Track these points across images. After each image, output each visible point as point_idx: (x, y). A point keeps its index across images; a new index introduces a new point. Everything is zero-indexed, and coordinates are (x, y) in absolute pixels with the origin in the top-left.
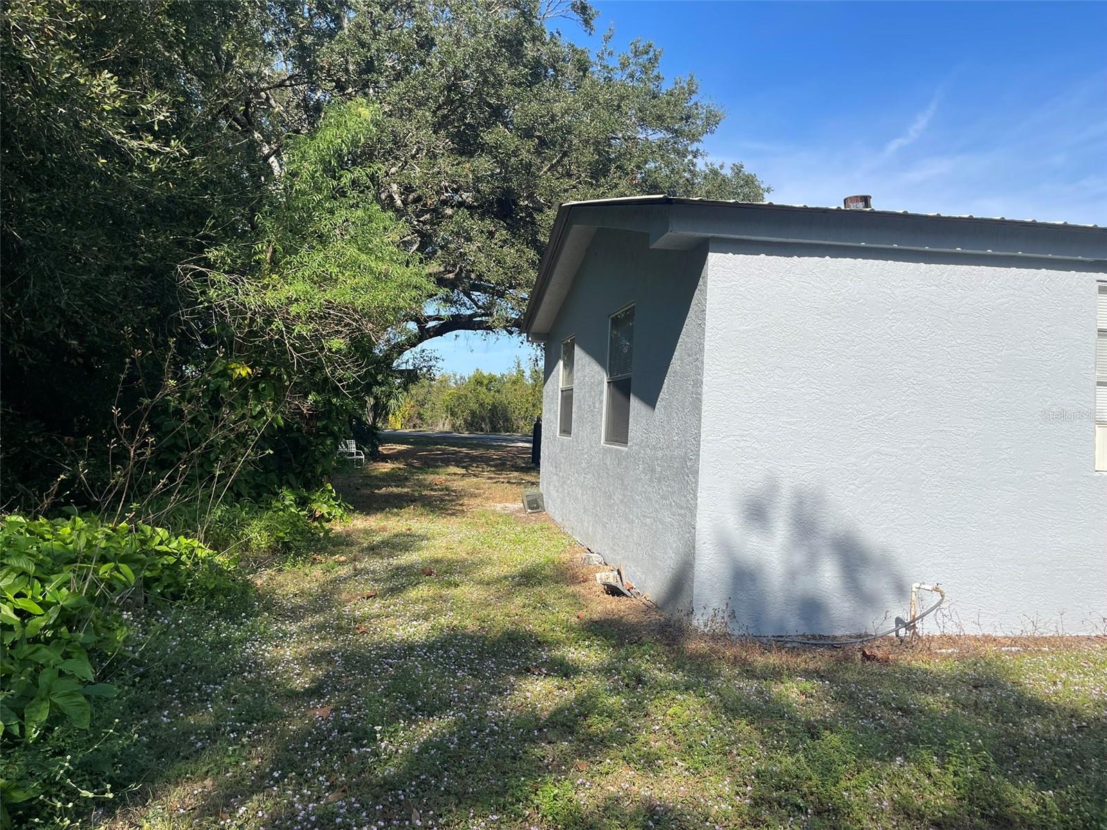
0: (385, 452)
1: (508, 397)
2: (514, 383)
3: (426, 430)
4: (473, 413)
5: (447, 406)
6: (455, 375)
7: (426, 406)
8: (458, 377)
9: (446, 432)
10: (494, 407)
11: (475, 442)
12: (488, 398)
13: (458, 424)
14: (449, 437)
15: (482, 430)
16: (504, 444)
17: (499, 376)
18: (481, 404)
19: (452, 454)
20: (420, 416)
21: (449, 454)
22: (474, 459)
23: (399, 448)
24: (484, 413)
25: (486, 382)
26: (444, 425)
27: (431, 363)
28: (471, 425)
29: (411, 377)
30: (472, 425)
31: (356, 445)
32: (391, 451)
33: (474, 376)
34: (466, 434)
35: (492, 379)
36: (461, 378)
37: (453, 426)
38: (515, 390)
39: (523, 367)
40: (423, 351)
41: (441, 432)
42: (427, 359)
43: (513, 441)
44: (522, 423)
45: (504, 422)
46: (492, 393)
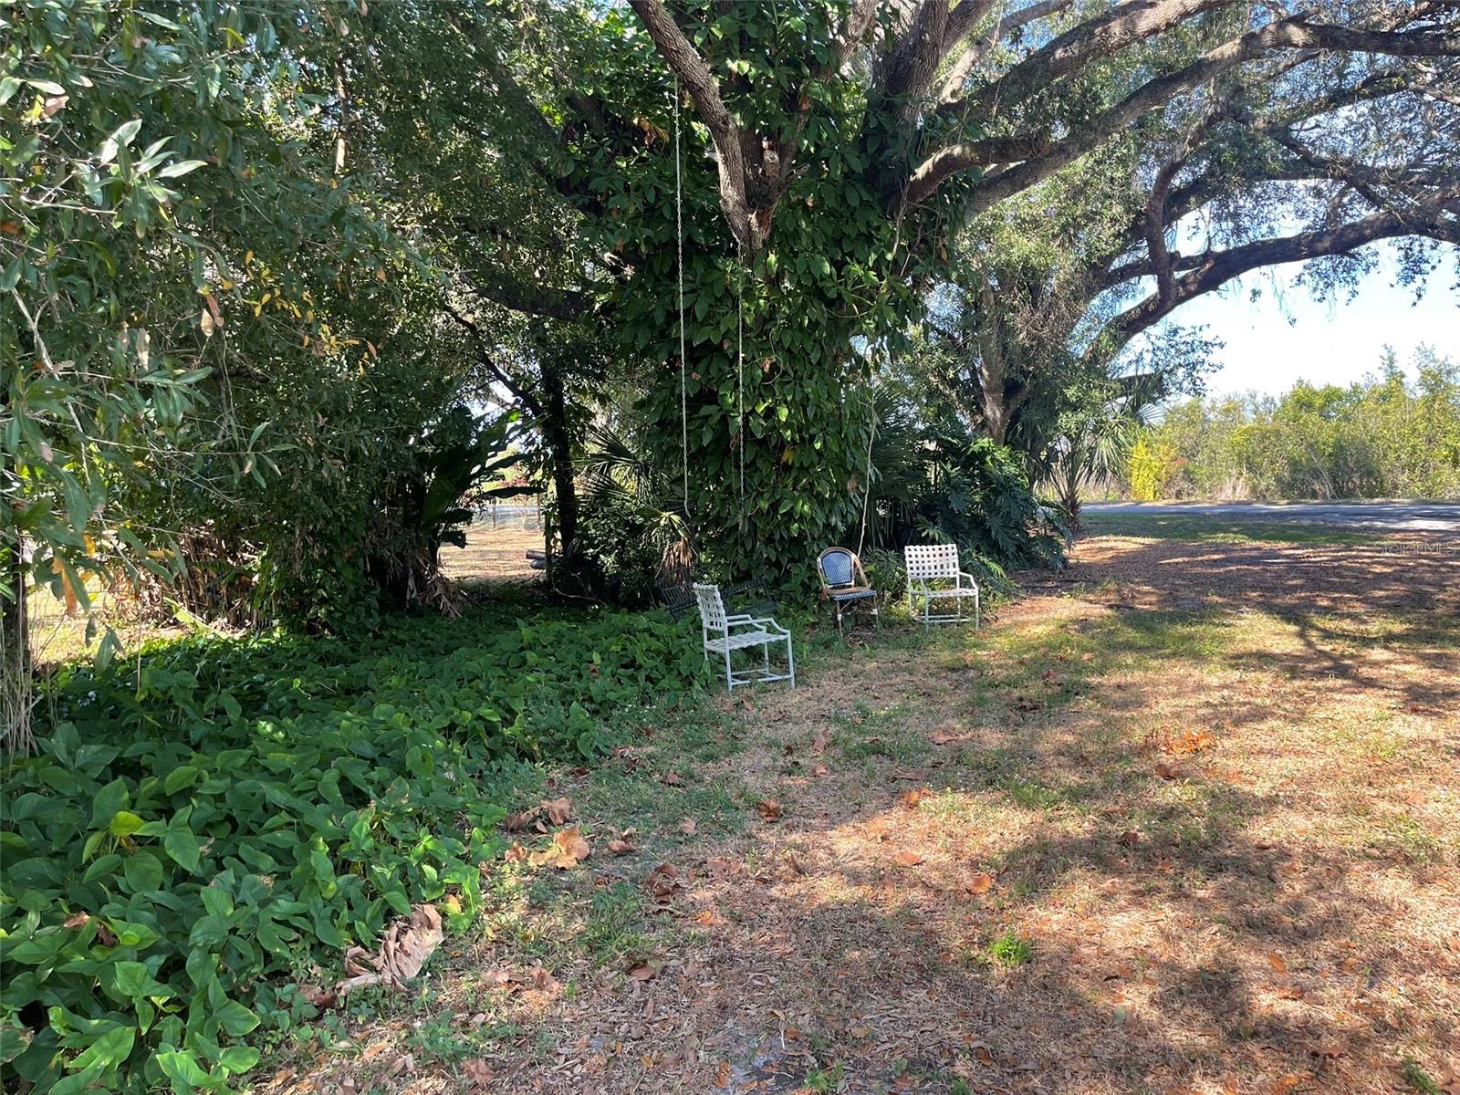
0: (1085, 560)
1: (1368, 425)
2: (1385, 397)
3: (1200, 501)
4: (1295, 465)
5: (1239, 455)
6: (1253, 396)
7: (1199, 457)
8: (1259, 400)
9: (1238, 503)
10: (1340, 449)
11: (1306, 522)
12: (1325, 432)
13: (1263, 484)
14: (1244, 514)
15: (1314, 495)
16: (1379, 524)
17: (1346, 388)
18: (1311, 446)
19: (1253, 561)
20: (1188, 476)
21: (1240, 561)
22: (1318, 579)
23: (1120, 545)
24: (1318, 463)
25: (1318, 402)
26: (1234, 488)
27: (1193, 357)
28: (1291, 486)
29: (1149, 388)
30: (1294, 485)
31: (962, 558)
32: (1099, 557)
33: (1294, 394)
34: (1282, 506)
35: (1332, 396)
36: (1266, 400)
37: (1254, 489)
38: (1385, 412)
39: (1401, 365)
40: (1175, 332)
41: (1230, 504)
42: (1183, 348)
43: (1400, 517)
44: (1403, 478)
45: (1361, 478)
46: (1334, 422)
